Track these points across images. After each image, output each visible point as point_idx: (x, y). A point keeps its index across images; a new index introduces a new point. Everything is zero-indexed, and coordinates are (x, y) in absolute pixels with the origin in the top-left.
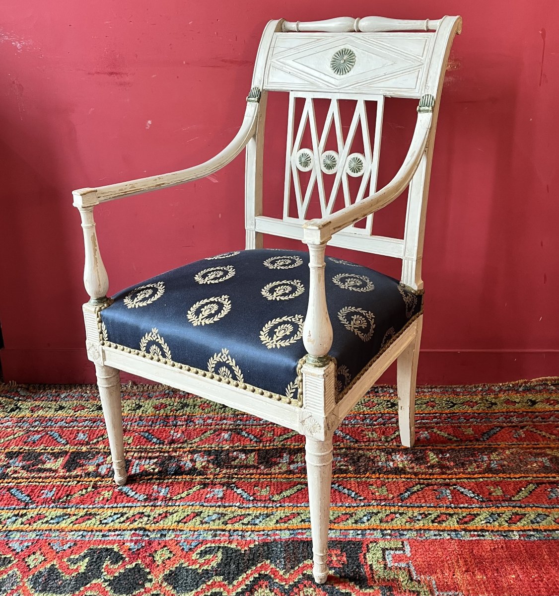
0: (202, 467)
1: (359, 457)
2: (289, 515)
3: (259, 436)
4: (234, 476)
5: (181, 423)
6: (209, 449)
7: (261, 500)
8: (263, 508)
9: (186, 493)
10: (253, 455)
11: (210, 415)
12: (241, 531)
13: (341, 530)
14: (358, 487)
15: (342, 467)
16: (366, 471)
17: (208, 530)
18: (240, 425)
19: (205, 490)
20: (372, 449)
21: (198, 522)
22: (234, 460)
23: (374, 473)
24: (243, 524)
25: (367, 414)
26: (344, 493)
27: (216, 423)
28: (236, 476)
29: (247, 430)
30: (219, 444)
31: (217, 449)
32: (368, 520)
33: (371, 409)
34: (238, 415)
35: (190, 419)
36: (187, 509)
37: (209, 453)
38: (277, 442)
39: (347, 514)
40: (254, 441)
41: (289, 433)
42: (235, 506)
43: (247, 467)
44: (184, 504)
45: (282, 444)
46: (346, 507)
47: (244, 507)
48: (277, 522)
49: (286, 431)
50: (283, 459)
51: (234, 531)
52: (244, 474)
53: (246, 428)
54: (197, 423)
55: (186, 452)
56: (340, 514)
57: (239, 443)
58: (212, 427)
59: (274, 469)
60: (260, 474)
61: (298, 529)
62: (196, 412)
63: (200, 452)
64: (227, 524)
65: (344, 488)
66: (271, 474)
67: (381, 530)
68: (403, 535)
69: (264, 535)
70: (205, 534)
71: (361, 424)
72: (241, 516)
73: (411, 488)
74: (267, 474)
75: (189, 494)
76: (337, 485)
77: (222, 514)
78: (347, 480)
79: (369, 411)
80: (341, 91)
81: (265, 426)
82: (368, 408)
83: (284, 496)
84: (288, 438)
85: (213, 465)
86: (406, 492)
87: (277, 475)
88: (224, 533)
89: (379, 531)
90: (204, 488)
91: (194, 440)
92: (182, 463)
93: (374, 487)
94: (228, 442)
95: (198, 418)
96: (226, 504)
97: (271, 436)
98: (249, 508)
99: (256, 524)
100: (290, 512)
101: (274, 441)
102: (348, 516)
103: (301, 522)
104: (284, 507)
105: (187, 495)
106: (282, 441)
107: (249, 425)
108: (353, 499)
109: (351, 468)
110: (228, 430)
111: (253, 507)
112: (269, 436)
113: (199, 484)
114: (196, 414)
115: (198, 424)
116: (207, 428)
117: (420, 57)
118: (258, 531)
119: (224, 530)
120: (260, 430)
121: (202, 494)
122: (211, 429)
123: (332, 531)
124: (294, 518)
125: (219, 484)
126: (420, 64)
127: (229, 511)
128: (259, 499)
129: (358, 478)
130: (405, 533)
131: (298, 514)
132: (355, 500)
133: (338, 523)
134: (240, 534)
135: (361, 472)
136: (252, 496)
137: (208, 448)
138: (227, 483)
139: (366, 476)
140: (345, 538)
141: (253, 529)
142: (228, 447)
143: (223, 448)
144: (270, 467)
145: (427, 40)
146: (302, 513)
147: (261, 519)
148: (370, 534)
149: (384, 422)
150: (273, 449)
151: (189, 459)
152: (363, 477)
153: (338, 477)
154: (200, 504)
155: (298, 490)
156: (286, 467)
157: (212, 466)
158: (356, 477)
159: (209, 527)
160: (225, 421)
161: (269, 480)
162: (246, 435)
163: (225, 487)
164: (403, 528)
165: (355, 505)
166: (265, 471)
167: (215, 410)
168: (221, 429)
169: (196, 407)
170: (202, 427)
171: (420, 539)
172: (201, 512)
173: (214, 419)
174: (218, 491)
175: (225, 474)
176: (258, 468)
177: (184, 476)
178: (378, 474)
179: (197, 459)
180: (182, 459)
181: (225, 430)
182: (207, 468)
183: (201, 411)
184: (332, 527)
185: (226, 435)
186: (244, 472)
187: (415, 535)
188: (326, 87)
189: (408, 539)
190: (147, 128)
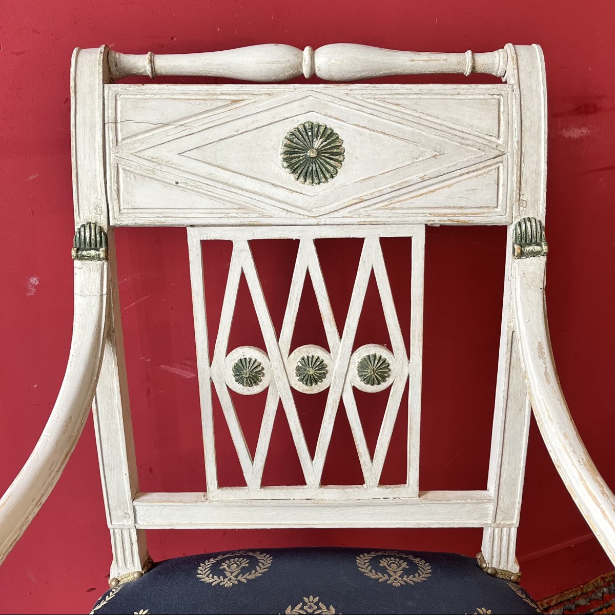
80: (322, 221)
117: (493, 139)
126: (498, 153)
145: (499, 100)
188: (284, 214)
190: (28, 294)
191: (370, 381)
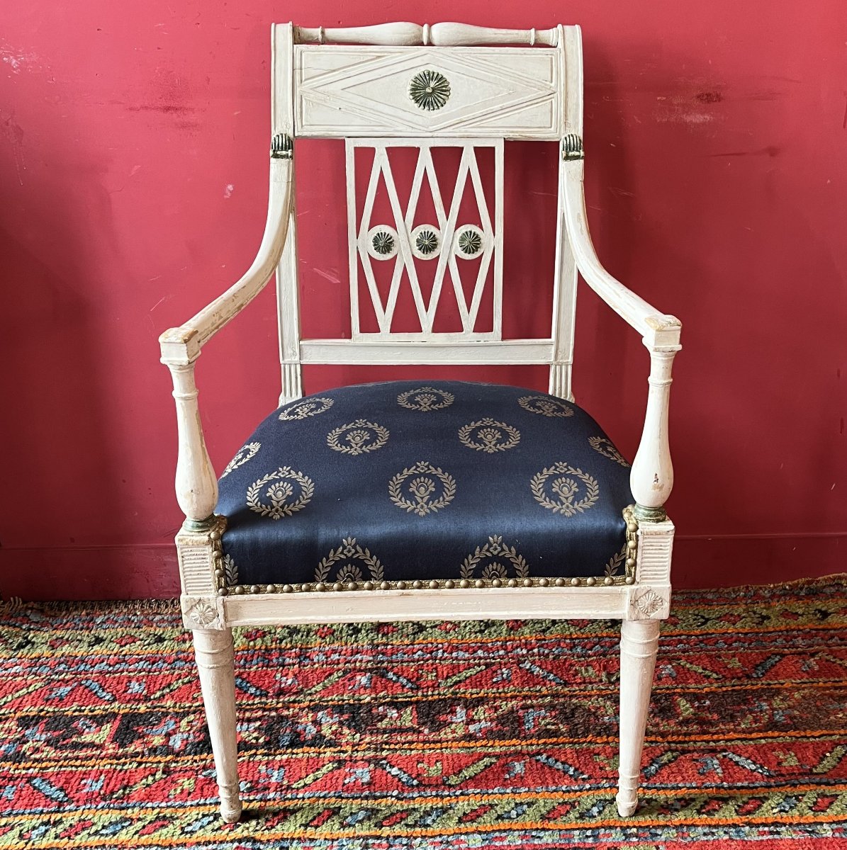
0: (333, 733)
1: (573, 710)
2: (477, 808)
3: (415, 679)
4: (384, 746)
5: (291, 661)
6: (340, 703)
7: (431, 785)
8: (435, 798)
9: (311, 776)
10: (409, 710)
11: (336, 646)
12: (406, 837)
13: (560, 830)
14: (578, 759)
15: (549, 727)
16: (586, 732)
17: (353, 837)
18: (383, 662)
19: (341, 771)
20: (590, 696)
21: (337, 826)
22: (381, 720)
23: (599, 734)
24: (407, 825)
25: (576, 639)
26: (558, 770)
27: (345, 659)
28: (387, 747)
29: (396, 670)
30: (354, 694)
31: (351, 702)
32: (600, 812)
33: (582, 631)
34: (378, 646)
35: (303, 655)
36: (317, 803)
37: (339, 709)
38: (444, 689)
39: (566, 803)
40: (407, 687)
41: (460, 672)
42: (392, 796)
43: (402, 731)
44: (311, 795)
45: (453, 692)
46: (564, 792)
47: (405, 797)
48: (460, 821)
49: (456, 671)
50: (456, 716)
51: (395, 837)
52: (399, 743)
53: (393, 667)
54: (315, 660)
55: (304, 709)
56: (556, 804)
57: (385, 692)
58: (340, 666)
59: (445, 734)
60: (424, 742)
61: (494, 831)
62: (311, 642)
63: (327, 707)
64: (382, 826)
65: (557, 761)
66: (440, 741)
67: (621, 827)
68: (657, 835)
69: (441, 842)
70: (350, 845)
71: (570, 655)
72: (402, 812)
73: (658, 757)
74: (435, 742)
75: (318, 779)
76: (544, 756)
77: (373, 810)
78: (560, 748)
79: (579, 633)
80: (435, 134)
81: (422, 662)
82: (578, 628)
83: (465, 777)
84: (460, 682)
85: (349, 729)
86: (651, 765)
87: (450, 742)
88: (379, 841)
89: (618, 829)
90: (339, 768)
91: (314, 689)
92: (300, 728)
93: (602, 757)
94: (368, 691)
95: (317, 652)
96: (378, 794)
97: (433, 678)
98: (413, 799)
99: (428, 826)
100: (478, 804)
101: (438, 686)
102: (568, 807)
103: (497, 819)
104: (468, 795)
105: (315, 780)
106: (451, 686)
107: (398, 662)
108: (573, 779)
109: (563, 728)
110: (366, 670)
111: (419, 796)
112: (430, 678)
113: (330, 762)
114: (313, 646)
115: (318, 663)
116: (333, 668)
117: (548, 83)
118: (431, 837)
119: (379, 837)
120: (415, 670)
121: (338, 778)
122: (339, 670)
123: (547, 833)
124: (485, 812)
125: (362, 760)
126: (551, 92)
127: (383, 804)
128: (426, 783)
129: (576, 743)
130: (659, 832)
131: (492, 806)
132: (575, 780)
133: (555, 819)
134: (404, 843)
135: (579, 735)
136: (415, 778)
137: (338, 701)
138: (375, 758)
139: (588, 739)
140: (568, 844)
141: (423, 834)
142: (368, 699)
143: (361, 700)
144: (438, 730)
145: (552, 58)
146: (497, 805)
147: (434, 817)
148: (605, 835)
149: (605, 651)
150: (440, 700)
151: (310, 719)
152: (584, 742)
153: (545, 743)
154: (336, 795)
155: (486, 766)
156: (462, 729)
157: (348, 731)
158: (572, 743)
159: (355, 833)
160: (359, 657)
161: (438, 751)
162: (395, 678)
163: (372, 765)
164: (655, 824)
165: (577, 788)
166: (430, 737)
167: (341, 639)
168: (354, 669)
169: (312, 634)
170: (325, 666)
171: (683, 841)
172: (340, 808)
173: (343, 653)
174: (362, 773)
175: (369, 743)
176: (420, 732)
177: (306, 749)
178: (605, 736)
179: (323, 720)
180: (299, 721)
181: (360, 670)
182: (341, 734)
183: (319, 640)
184: (546, 826)
185: (363, 680)
186: (399, 739)
187: (676, 835)
188: (410, 129)
189: (665, 842)
190: (225, 197)
191: (467, 250)
